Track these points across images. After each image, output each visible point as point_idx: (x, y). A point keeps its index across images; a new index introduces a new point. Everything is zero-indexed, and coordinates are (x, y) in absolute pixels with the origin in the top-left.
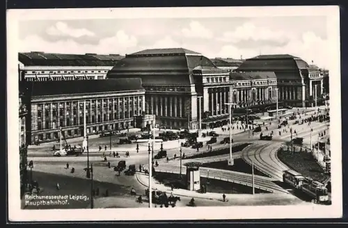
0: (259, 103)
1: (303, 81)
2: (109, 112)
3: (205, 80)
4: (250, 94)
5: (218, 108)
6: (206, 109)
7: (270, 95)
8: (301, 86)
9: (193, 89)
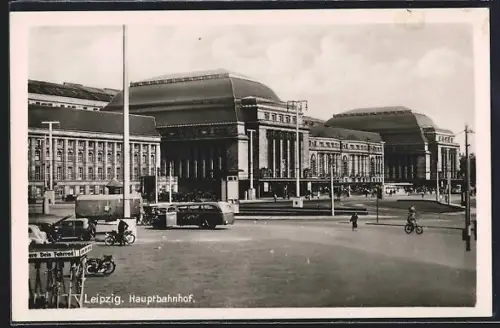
0: (354, 179)
1: (426, 148)
2: (99, 164)
3: (261, 115)
4: (339, 163)
5: (282, 166)
6: (263, 164)
7: (373, 168)
8: (424, 155)
9: (241, 129)
